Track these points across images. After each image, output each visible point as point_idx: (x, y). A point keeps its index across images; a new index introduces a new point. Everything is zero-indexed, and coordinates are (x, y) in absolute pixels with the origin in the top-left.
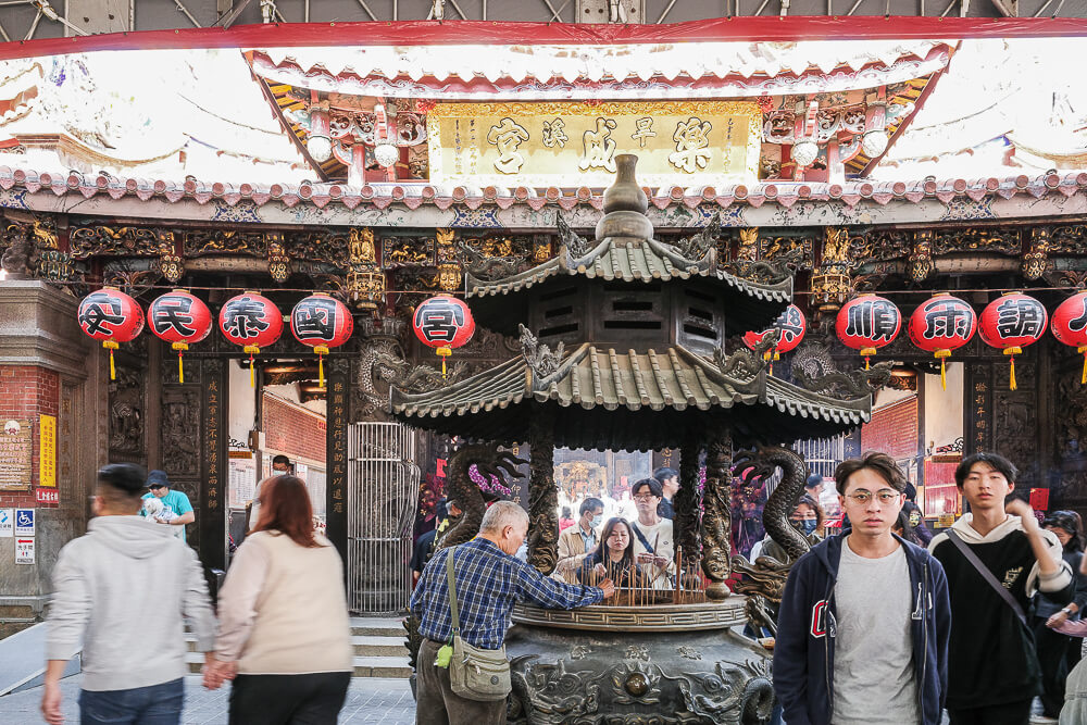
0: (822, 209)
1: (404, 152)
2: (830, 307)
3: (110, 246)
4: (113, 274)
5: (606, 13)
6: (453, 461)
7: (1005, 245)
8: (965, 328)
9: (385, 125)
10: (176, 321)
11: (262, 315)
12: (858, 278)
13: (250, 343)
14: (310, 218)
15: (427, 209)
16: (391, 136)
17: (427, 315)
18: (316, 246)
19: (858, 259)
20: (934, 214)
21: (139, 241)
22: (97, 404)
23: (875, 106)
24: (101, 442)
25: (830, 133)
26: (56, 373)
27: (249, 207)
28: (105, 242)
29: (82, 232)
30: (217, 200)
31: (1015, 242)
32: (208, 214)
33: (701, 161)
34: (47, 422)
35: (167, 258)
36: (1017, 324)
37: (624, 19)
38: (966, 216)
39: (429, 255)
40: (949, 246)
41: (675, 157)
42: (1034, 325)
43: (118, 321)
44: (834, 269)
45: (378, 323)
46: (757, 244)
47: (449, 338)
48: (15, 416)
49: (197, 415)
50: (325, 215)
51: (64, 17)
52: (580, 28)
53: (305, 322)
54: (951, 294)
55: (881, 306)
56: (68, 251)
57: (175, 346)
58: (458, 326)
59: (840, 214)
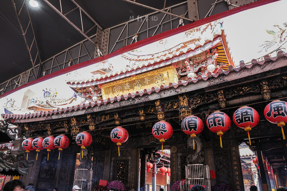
0: (170, 91)
14: (60, 117)
16: (95, 94)
19: (195, 104)
21: (44, 127)
23: (208, 58)
25: (197, 69)
27: (51, 116)
28: (38, 128)
29: (34, 126)
32: (45, 119)
33: (163, 84)
35: (48, 130)
38: (216, 83)
40: (232, 94)
41: (156, 85)
43: (27, 146)
44: (184, 109)
50: (62, 115)
55: (190, 119)
56: (31, 131)
57: (37, 150)
58: (82, 140)
59: (176, 91)
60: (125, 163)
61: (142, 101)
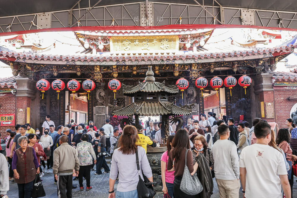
0: (191, 60)
1: (104, 46)
2: (194, 79)
3: (42, 69)
4: (42, 74)
5: (146, 24)
6: (121, 122)
7: (229, 65)
8: (220, 84)
9: (101, 41)
10: (58, 86)
11: (76, 84)
12: (200, 72)
13: (74, 90)
14: (86, 64)
15: (111, 61)
16: (102, 43)
17: (111, 84)
18: (87, 68)
19: (199, 69)
20: (213, 60)
21: (48, 68)
22: (38, 103)
23: (202, 36)
24: (39, 112)
25: (193, 41)
26: (30, 98)
27: (73, 62)
28: (41, 68)
29: (36, 66)
30: (67, 60)
31: (231, 64)
32: (65, 63)
33: (167, 47)
34: (28, 109)
35: (54, 71)
36: (230, 83)
37: (150, 25)
38: (219, 61)
39: (111, 70)
40: (218, 65)
41: (161, 47)
42: (234, 83)
43: (45, 86)
44: (194, 72)
45: (100, 84)
46: (178, 66)
47: (116, 88)
48: (22, 108)
49: (58, 104)
50: (89, 63)
51: (37, 25)
52: (141, 27)
53: (85, 86)
54: (218, 76)
55: (203, 80)
56: (33, 71)
57: (57, 91)
58: (117, 86)
59: (194, 61)
60: (121, 100)
61: (169, 63)
